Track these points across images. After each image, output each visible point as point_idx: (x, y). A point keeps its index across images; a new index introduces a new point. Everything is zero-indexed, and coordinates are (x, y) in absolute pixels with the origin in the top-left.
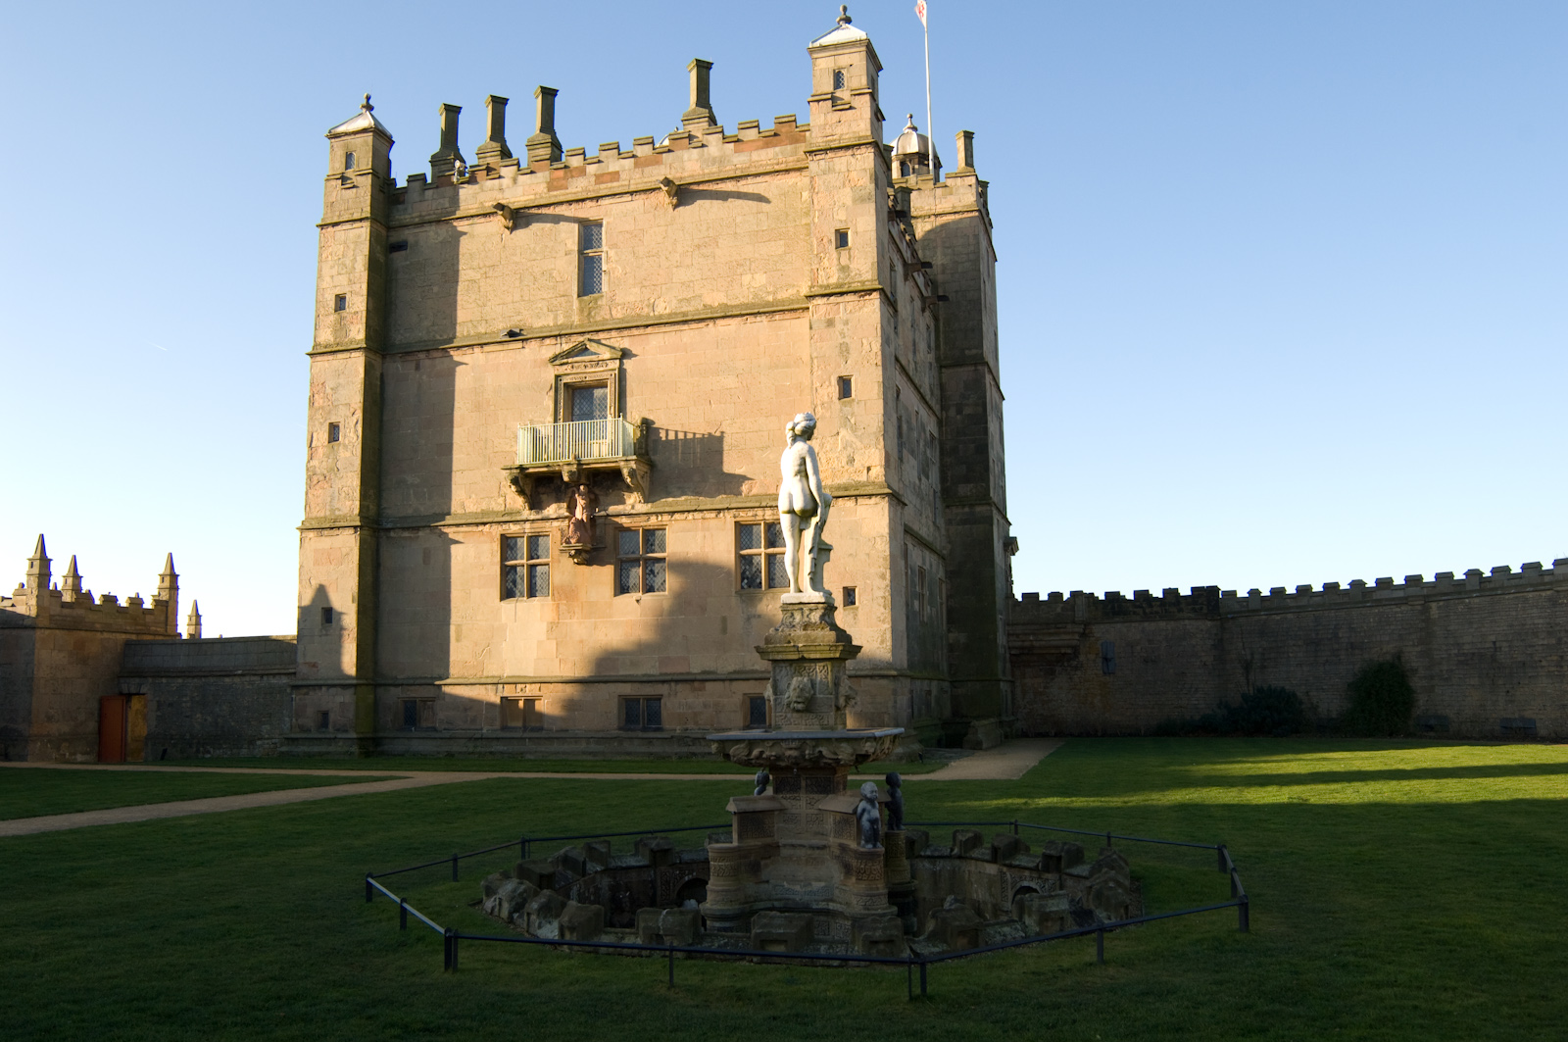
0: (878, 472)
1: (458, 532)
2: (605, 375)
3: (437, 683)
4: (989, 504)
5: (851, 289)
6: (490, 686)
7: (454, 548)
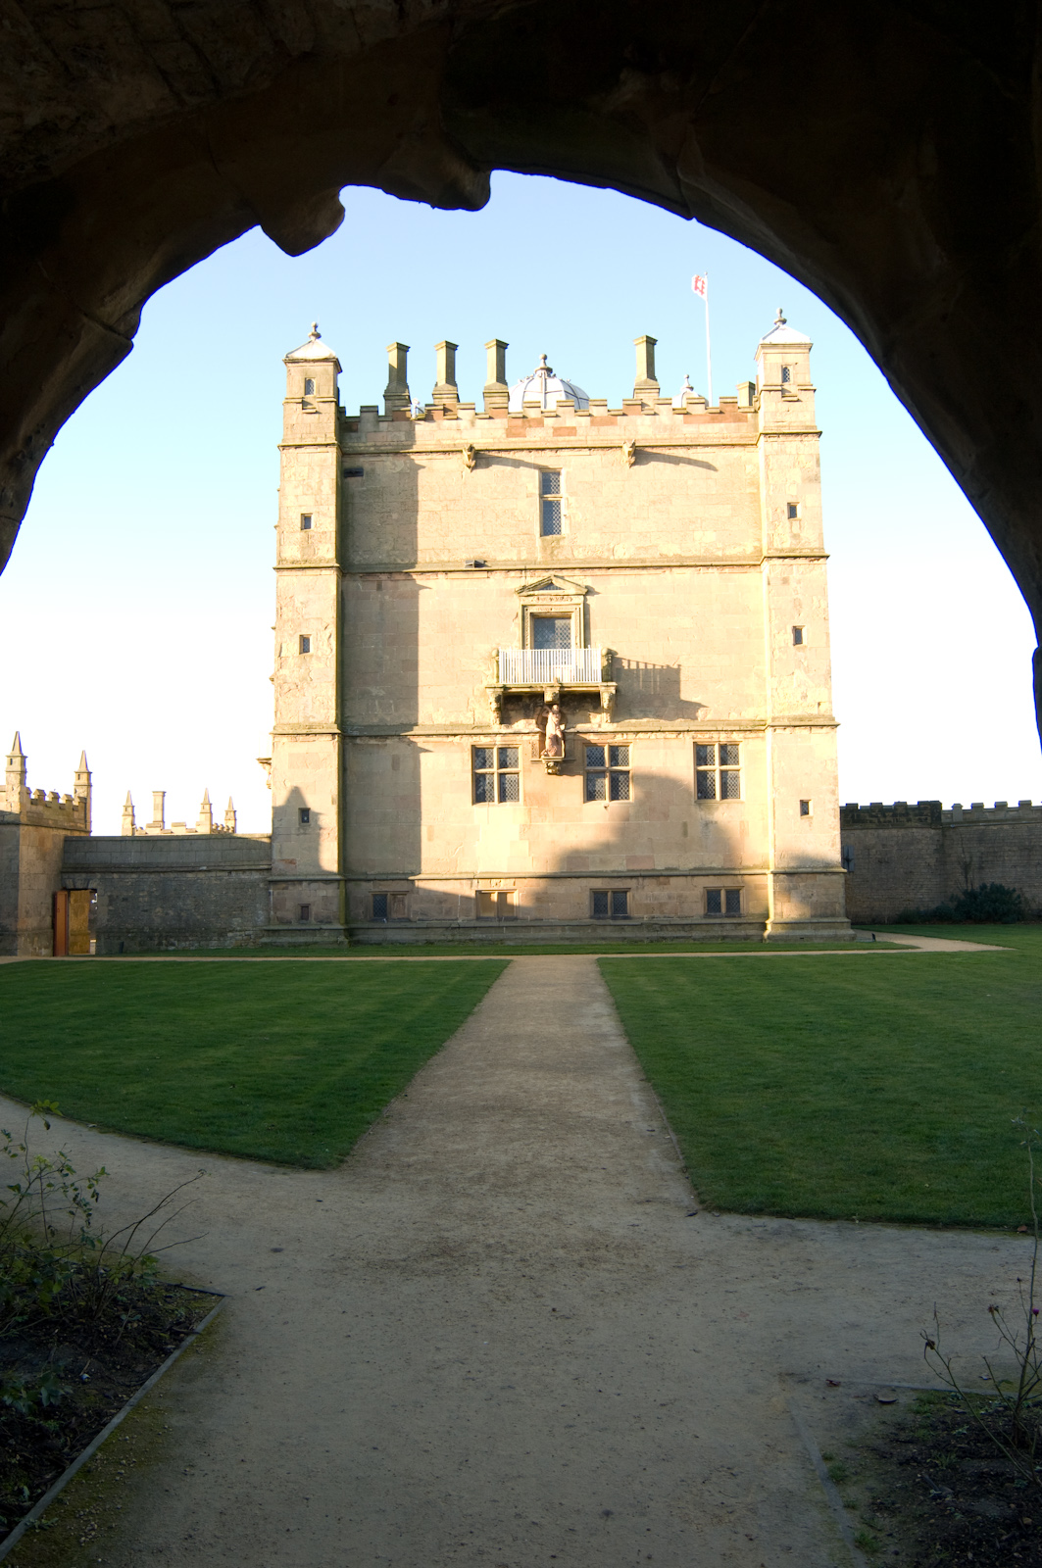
0: (827, 707)
1: (428, 742)
2: (569, 609)
3: (410, 878)
5: (802, 554)
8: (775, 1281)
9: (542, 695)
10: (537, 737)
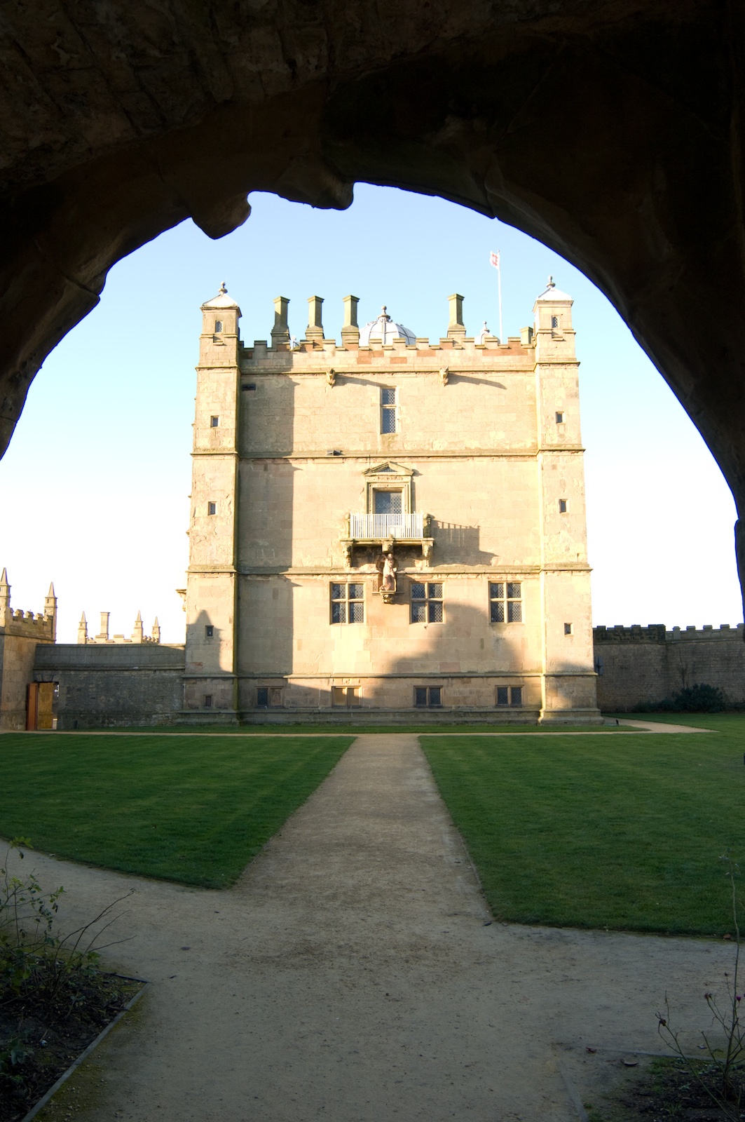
0: (584, 557)
1: (299, 579)
2: (400, 485)
3: (284, 677)
5: (566, 448)
6: (323, 679)
8: (548, 974)
9: (380, 547)
10: (377, 576)
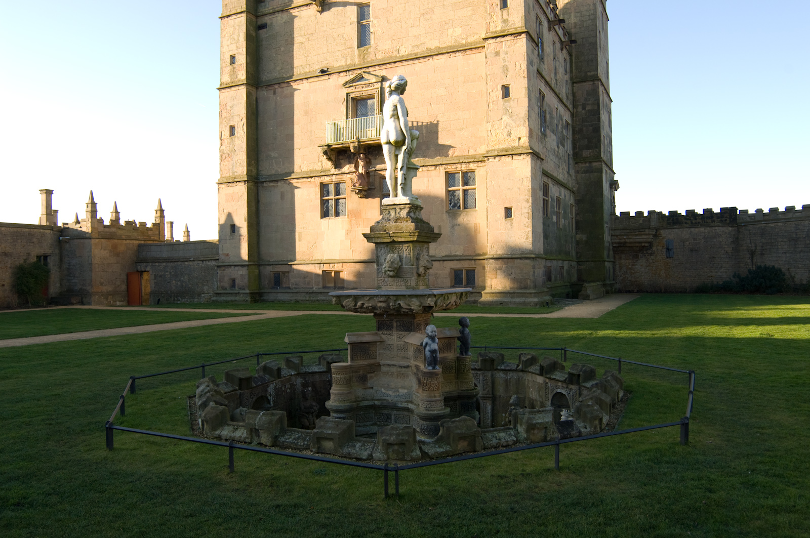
0: (525, 141)
1: (298, 182)
2: (373, 92)
3: (290, 263)
4: (600, 161)
5: (509, 33)
6: (316, 265)
7: (296, 191)
9: (349, 148)
